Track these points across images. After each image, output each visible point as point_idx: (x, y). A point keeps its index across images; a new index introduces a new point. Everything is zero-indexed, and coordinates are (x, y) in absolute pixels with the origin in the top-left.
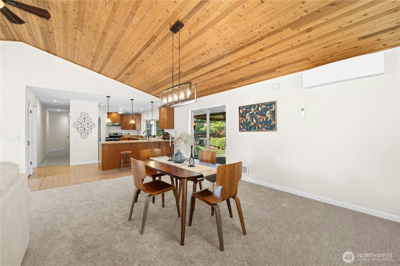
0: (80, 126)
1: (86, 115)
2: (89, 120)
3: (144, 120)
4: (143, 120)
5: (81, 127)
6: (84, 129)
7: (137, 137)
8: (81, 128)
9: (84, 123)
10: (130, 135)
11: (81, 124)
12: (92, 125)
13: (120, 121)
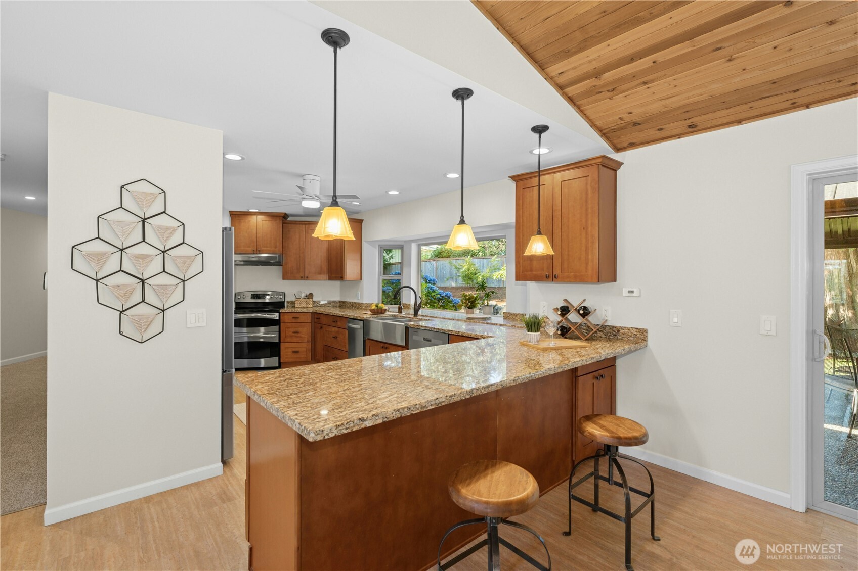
0: (113, 264)
1: (155, 196)
2: (174, 230)
3: (372, 243)
4: (367, 242)
5: (121, 270)
6: (143, 281)
7: (341, 307)
8: (121, 279)
9: (143, 249)
10: (315, 299)
11: (122, 250)
12: (188, 260)
13: (279, 244)
